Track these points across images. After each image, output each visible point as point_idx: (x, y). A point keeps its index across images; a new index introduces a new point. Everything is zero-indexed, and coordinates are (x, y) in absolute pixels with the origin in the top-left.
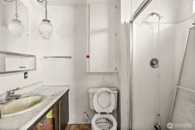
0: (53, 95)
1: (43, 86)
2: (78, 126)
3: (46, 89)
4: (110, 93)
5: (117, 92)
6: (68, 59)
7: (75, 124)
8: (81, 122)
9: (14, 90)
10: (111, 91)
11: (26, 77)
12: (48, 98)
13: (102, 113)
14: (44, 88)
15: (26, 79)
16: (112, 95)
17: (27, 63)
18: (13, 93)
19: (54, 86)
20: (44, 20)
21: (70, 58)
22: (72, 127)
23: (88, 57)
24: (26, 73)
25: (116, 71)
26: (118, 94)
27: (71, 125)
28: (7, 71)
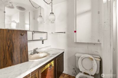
0: (53, 54)
1: (51, 48)
2: (69, 76)
3: (52, 50)
4: (92, 59)
5: (100, 60)
6: (63, 34)
7: (67, 75)
8: (71, 74)
9: (36, 49)
10: (93, 58)
11: (43, 43)
12: (50, 56)
13: (85, 73)
14: (51, 49)
15: (43, 44)
16: (95, 61)
17: (44, 36)
18: (36, 50)
19: (56, 49)
20: (51, 13)
21: (64, 33)
22: (65, 75)
23: (75, 32)
24: (43, 41)
25: (98, 42)
26: (101, 62)
27: (65, 74)
28: (34, 39)
